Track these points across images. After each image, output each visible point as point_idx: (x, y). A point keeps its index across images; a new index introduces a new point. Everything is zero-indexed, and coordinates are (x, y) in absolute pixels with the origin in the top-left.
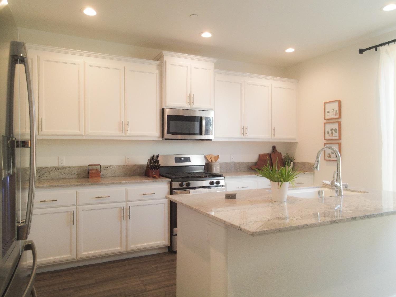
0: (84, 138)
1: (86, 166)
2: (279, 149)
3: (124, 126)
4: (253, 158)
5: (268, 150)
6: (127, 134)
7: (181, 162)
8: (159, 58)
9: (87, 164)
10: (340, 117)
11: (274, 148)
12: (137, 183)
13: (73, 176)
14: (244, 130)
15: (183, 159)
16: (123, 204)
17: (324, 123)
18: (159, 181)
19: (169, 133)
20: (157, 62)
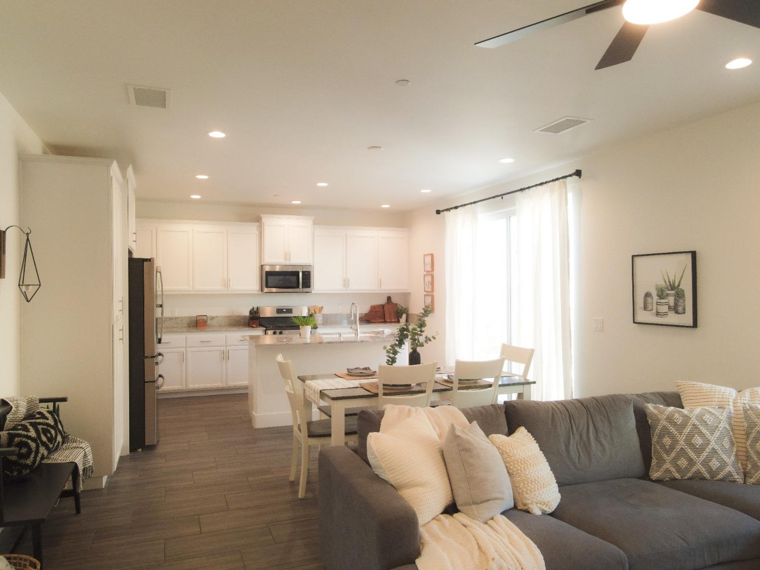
0: (193, 293)
1: (194, 317)
2: (394, 300)
3: (226, 283)
4: (365, 309)
5: (383, 301)
6: (229, 289)
7: (283, 313)
8: (258, 220)
9: (195, 315)
10: (433, 270)
11: (389, 298)
12: (235, 331)
13: (184, 325)
14: (346, 283)
15: (285, 310)
16: (224, 348)
17: (424, 275)
18: (258, 330)
19: (267, 286)
20: (257, 224)
